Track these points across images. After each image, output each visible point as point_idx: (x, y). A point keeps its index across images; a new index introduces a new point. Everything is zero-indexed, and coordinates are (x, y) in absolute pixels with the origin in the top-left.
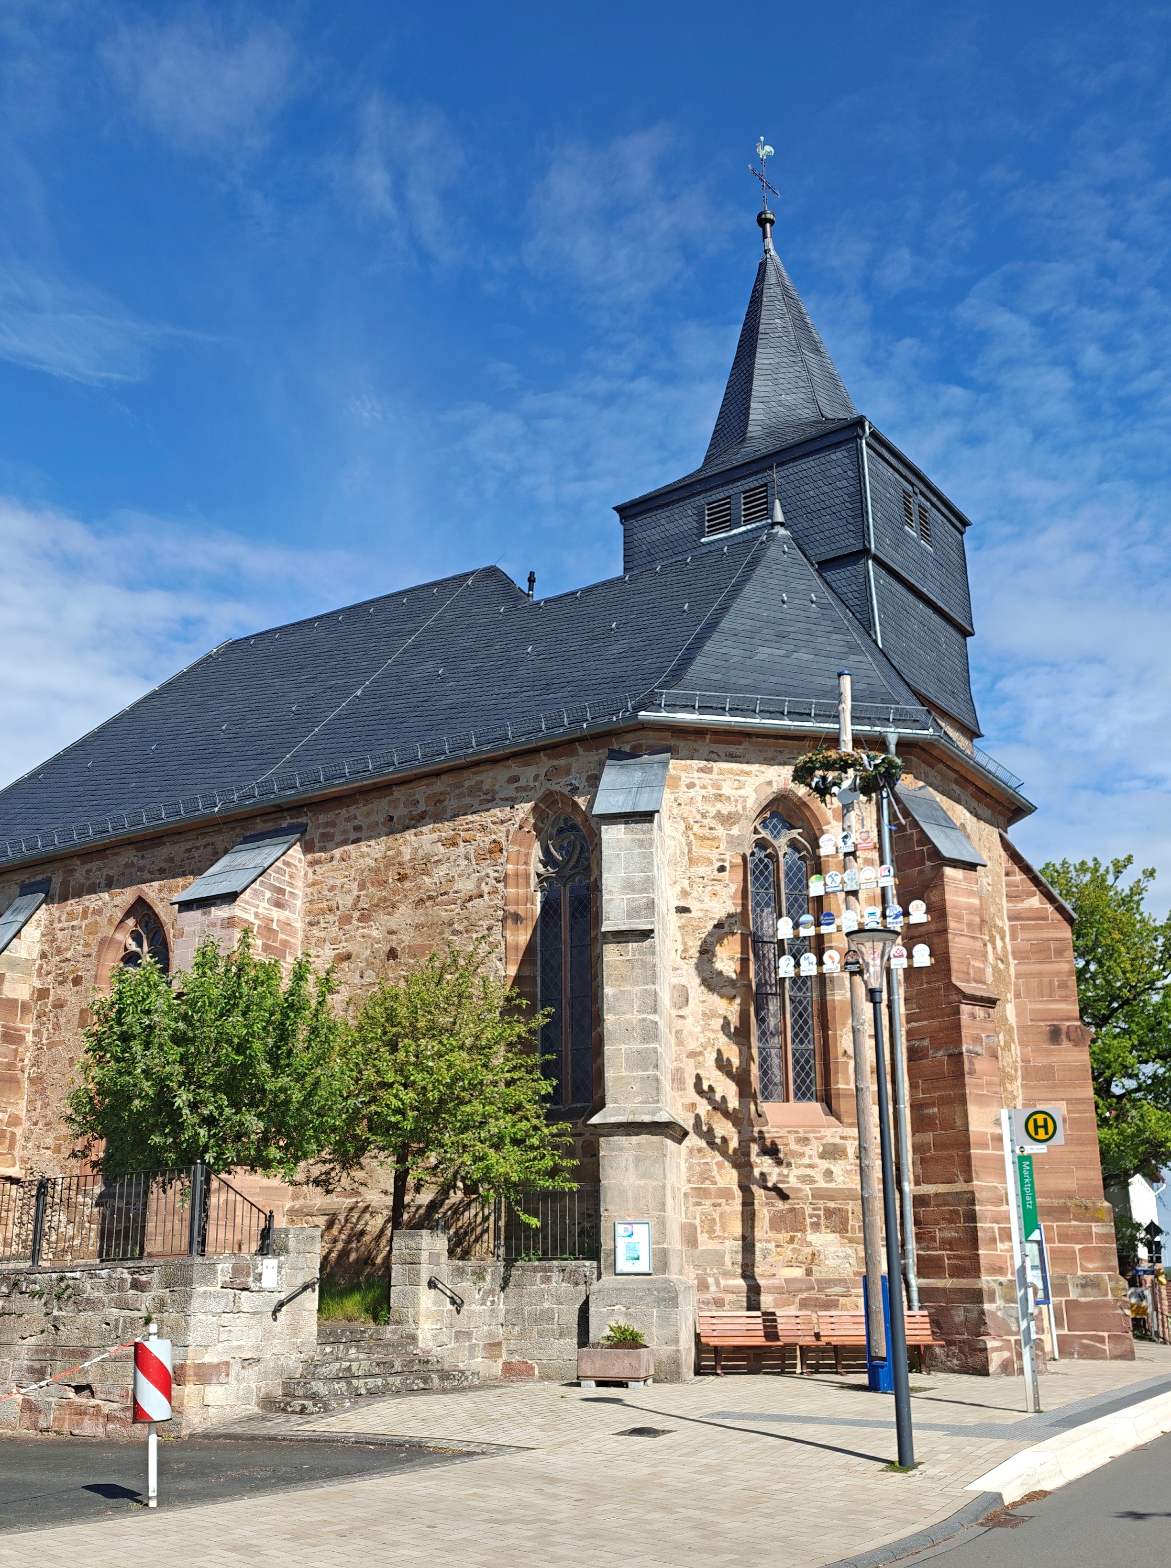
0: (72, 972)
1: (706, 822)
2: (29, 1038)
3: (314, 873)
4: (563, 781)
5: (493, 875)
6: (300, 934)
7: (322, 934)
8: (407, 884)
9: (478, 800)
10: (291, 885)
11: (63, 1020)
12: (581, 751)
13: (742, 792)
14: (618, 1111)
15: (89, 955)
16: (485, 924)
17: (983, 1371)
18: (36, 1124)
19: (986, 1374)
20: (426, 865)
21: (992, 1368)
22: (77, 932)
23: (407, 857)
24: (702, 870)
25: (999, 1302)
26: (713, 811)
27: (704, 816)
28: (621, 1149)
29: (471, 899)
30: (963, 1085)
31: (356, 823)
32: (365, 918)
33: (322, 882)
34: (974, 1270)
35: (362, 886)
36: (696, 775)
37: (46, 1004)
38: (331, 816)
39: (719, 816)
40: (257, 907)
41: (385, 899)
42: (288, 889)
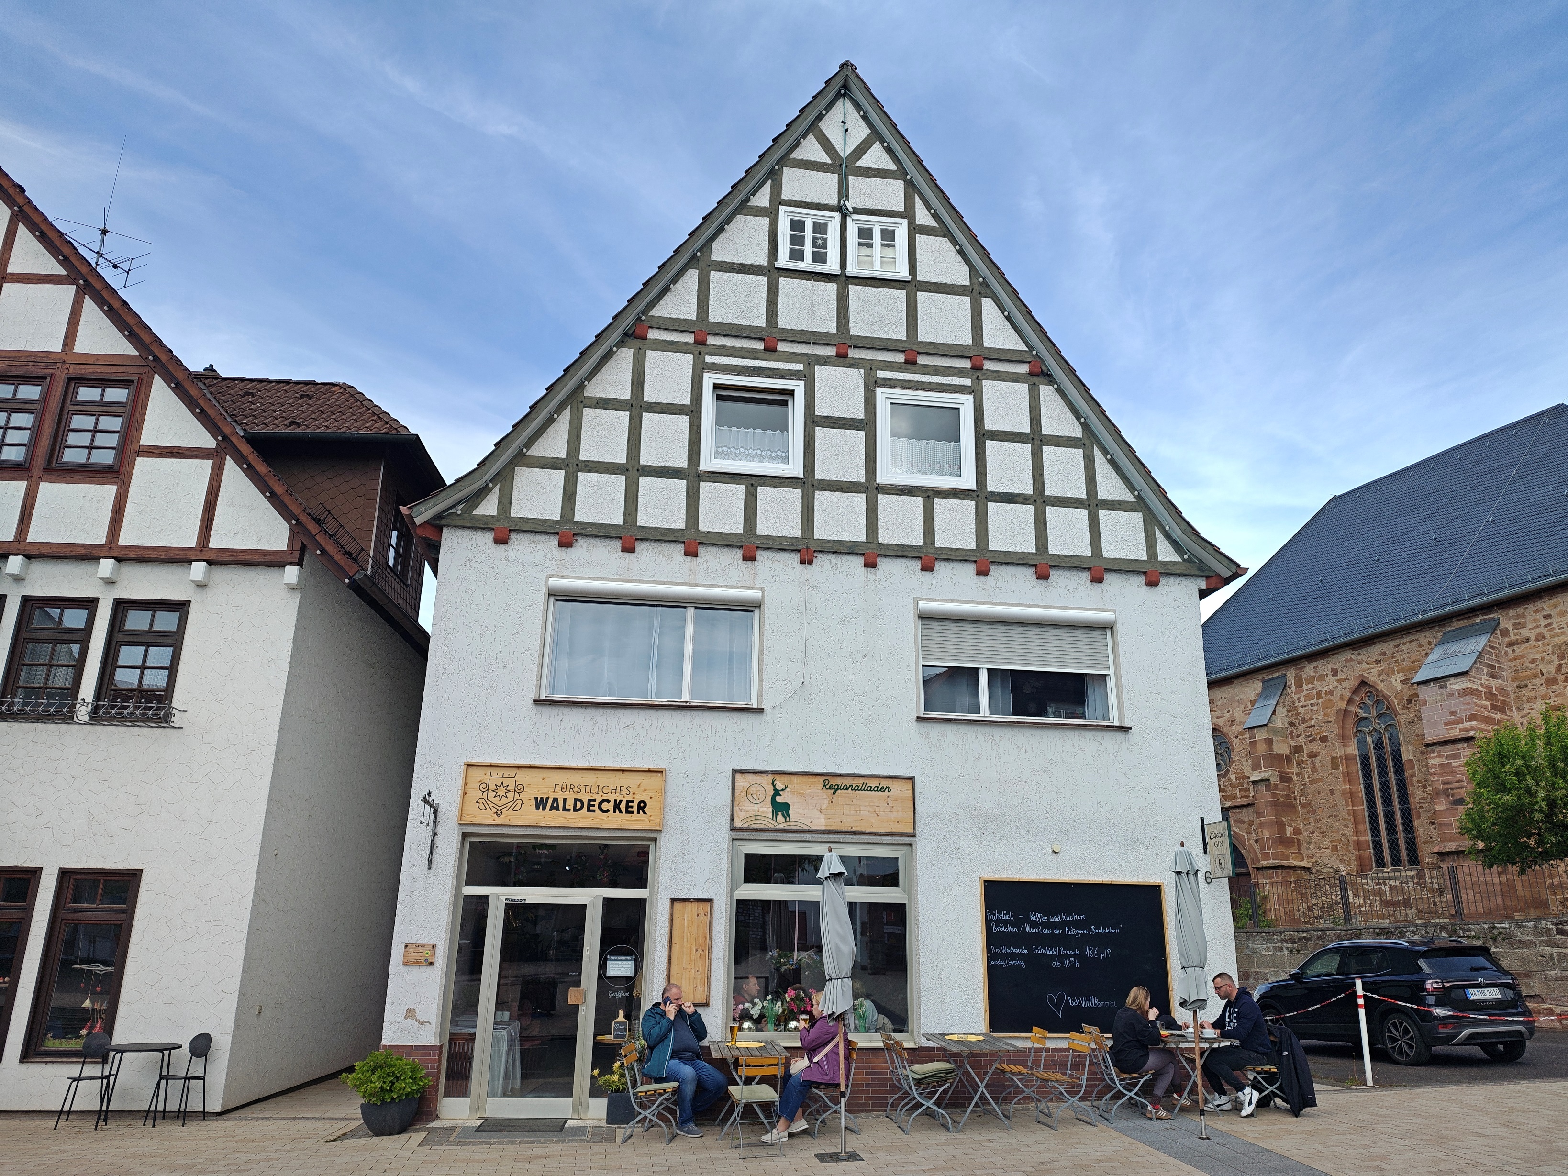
0: (1319, 733)
2: (1295, 778)
3: (1514, 651)
6: (1512, 695)
7: (1532, 694)
10: (1498, 662)
11: (1318, 765)
15: (1330, 722)
18: (1313, 833)
22: (1315, 708)
31: (1545, 613)
33: (1522, 657)
37: (1303, 755)
38: (1520, 610)
40: (1481, 679)
42: (1497, 665)
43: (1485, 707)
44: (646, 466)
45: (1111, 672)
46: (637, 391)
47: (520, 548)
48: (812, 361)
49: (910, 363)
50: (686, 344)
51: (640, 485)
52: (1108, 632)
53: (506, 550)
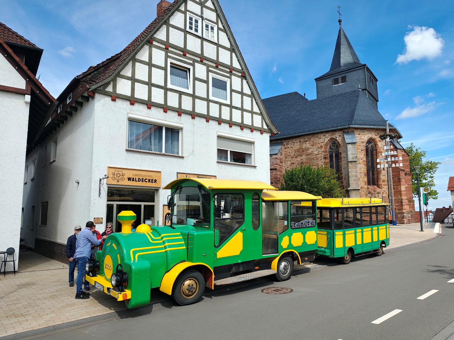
1: (359, 143)
4: (334, 136)
5: (321, 151)
7: (288, 160)
8: (304, 152)
9: (317, 139)
12: (337, 131)
13: (365, 138)
14: (352, 188)
16: (320, 159)
17: (404, 223)
19: (404, 224)
20: (308, 149)
21: (405, 223)
23: (304, 148)
24: (359, 150)
25: (406, 214)
26: (360, 141)
27: (359, 142)
28: (353, 193)
29: (317, 155)
30: (400, 183)
31: (293, 142)
32: (296, 157)
33: (287, 151)
34: (402, 209)
35: (295, 152)
36: (358, 135)
38: (288, 141)
39: (361, 142)
40: (279, 156)
41: (300, 154)
42: (282, 153)
43: (279, 162)
44: (153, 84)
45: (253, 153)
46: (150, 60)
47: (119, 103)
48: (195, 61)
49: (217, 67)
50: (163, 48)
51: (152, 89)
52: (253, 144)
53: (115, 103)
